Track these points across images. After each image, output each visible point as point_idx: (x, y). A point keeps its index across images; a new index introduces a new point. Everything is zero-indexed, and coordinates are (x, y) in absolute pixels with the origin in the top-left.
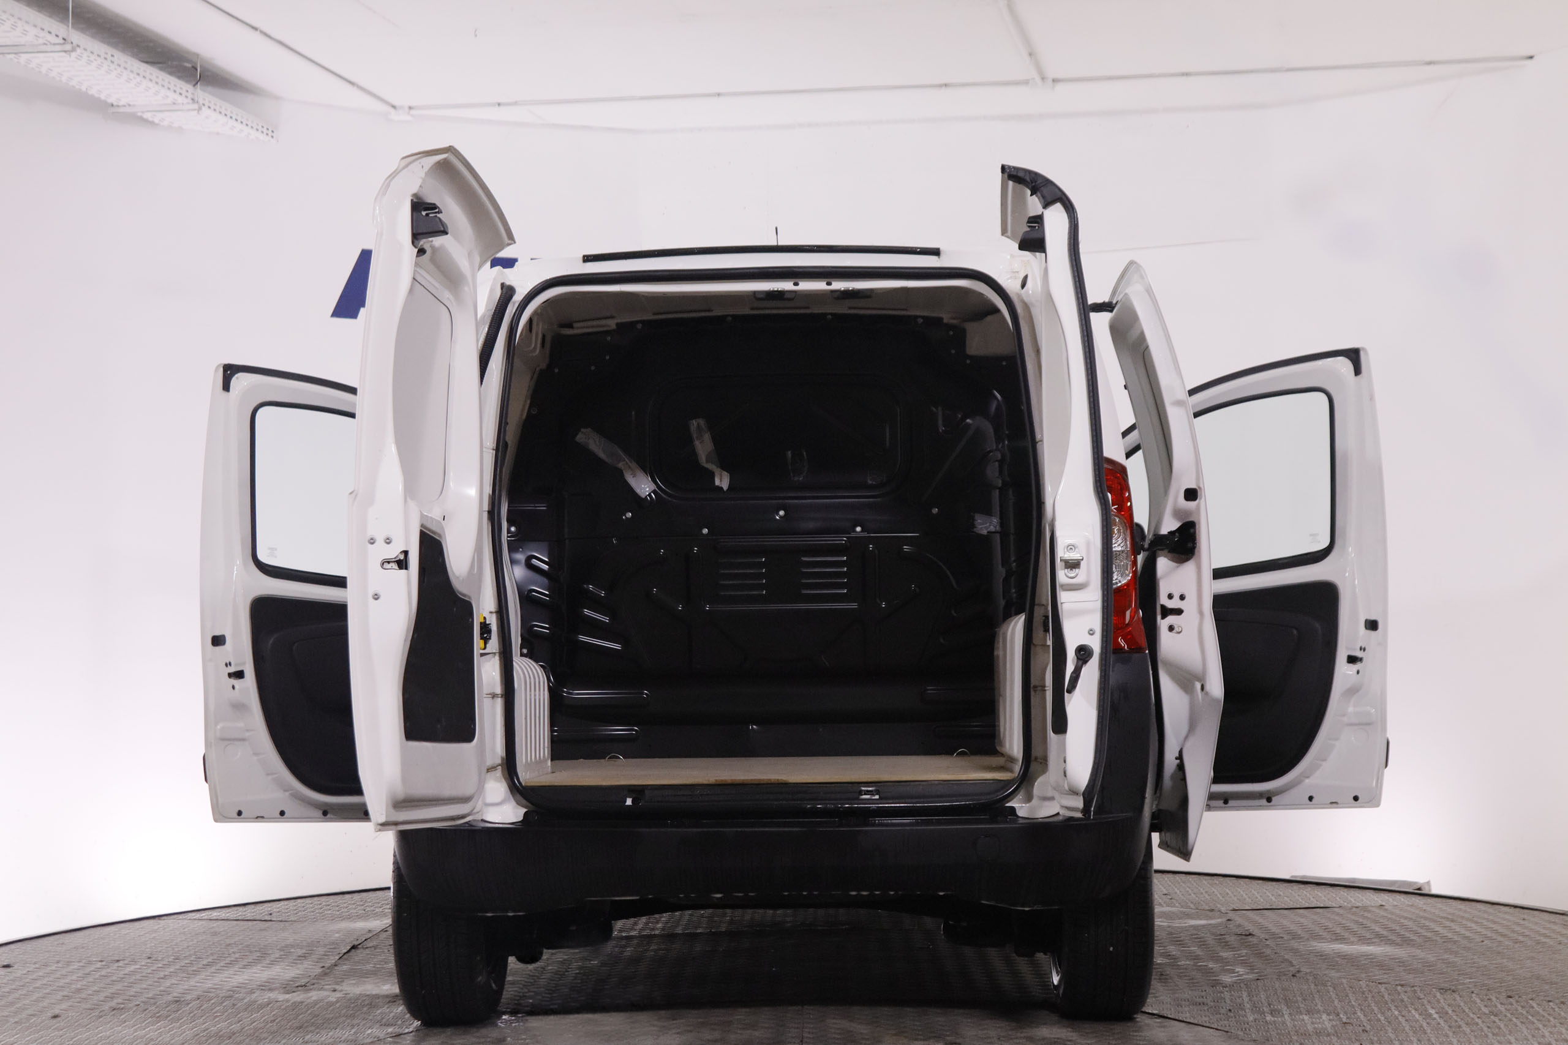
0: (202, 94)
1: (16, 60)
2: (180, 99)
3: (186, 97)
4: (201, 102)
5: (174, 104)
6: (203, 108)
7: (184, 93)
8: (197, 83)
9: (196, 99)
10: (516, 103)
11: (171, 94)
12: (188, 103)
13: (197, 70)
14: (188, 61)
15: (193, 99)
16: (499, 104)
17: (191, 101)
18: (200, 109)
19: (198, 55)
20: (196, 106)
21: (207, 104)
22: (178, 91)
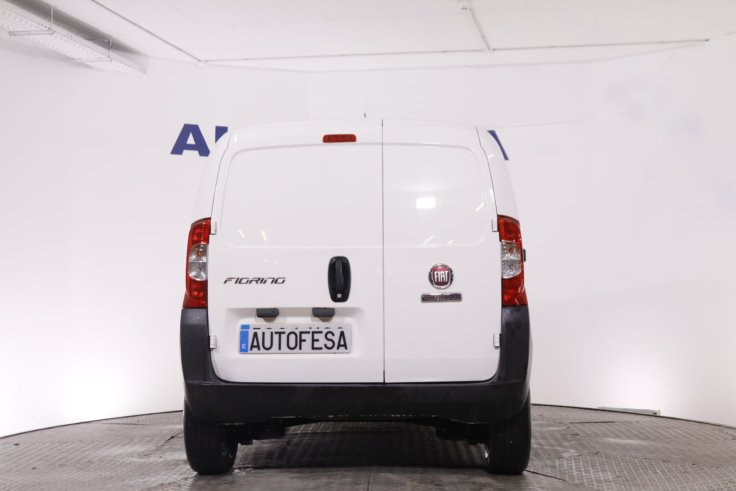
0: (113, 54)
1: (28, 38)
2: (102, 56)
3: (105, 55)
4: (112, 57)
5: (100, 58)
6: (113, 60)
7: (104, 53)
8: (110, 49)
9: (110, 56)
10: (253, 59)
11: (98, 54)
12: (106, 58)
13: (110, 43)
14: (106, 39)
15: (108, 56)
16: (246, 59)
17: (107, 57)
18: (111, 60)
19: (110, 36)
20: (109, 59)
21: (115, 58)
22: (102, 52)
